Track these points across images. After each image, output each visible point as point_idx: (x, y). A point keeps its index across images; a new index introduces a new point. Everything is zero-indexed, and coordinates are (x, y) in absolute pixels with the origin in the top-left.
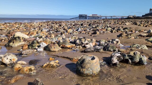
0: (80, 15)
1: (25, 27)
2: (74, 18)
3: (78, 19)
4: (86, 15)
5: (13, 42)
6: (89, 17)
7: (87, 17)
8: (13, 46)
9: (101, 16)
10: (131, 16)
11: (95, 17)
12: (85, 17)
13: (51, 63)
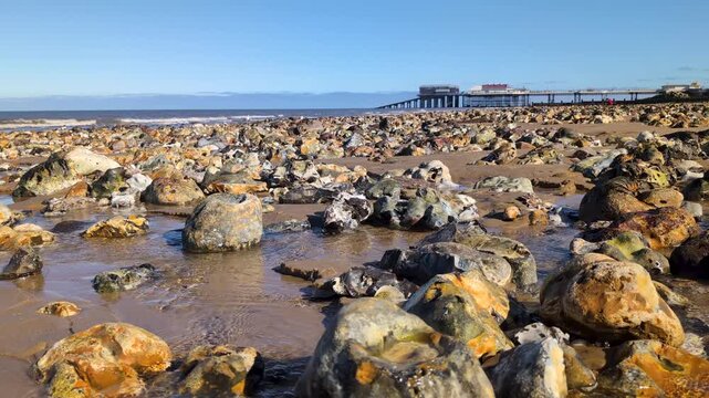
0: (422, 89)
1: (143, 140)
2: (396, 105)
3: (416, 107)
4: (454, 90)
5: (39, 179)
6: (469, 96)
7: (457, 97)
8: (37, 193)
9: (524, 90)
10: (674, 87)
11: (496, 98)
12: (450, 98)
13: (110, 223)
